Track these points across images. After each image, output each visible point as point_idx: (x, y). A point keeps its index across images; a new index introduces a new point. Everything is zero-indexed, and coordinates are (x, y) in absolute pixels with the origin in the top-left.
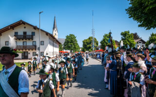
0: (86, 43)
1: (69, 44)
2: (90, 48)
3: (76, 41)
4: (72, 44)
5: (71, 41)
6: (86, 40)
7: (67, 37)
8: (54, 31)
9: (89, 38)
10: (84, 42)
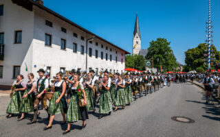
0: (191, 56)
1: (156, 56)
2: (200, 64)
3: (169, 50)
4: (160, 56)
5: (160, 50)
6: (193, 50)
7: (152, 44)
8: (135, 38)
9: (199, 47)
10: (187, 54)
